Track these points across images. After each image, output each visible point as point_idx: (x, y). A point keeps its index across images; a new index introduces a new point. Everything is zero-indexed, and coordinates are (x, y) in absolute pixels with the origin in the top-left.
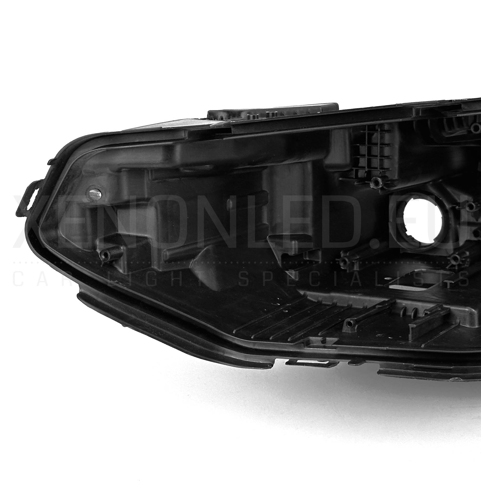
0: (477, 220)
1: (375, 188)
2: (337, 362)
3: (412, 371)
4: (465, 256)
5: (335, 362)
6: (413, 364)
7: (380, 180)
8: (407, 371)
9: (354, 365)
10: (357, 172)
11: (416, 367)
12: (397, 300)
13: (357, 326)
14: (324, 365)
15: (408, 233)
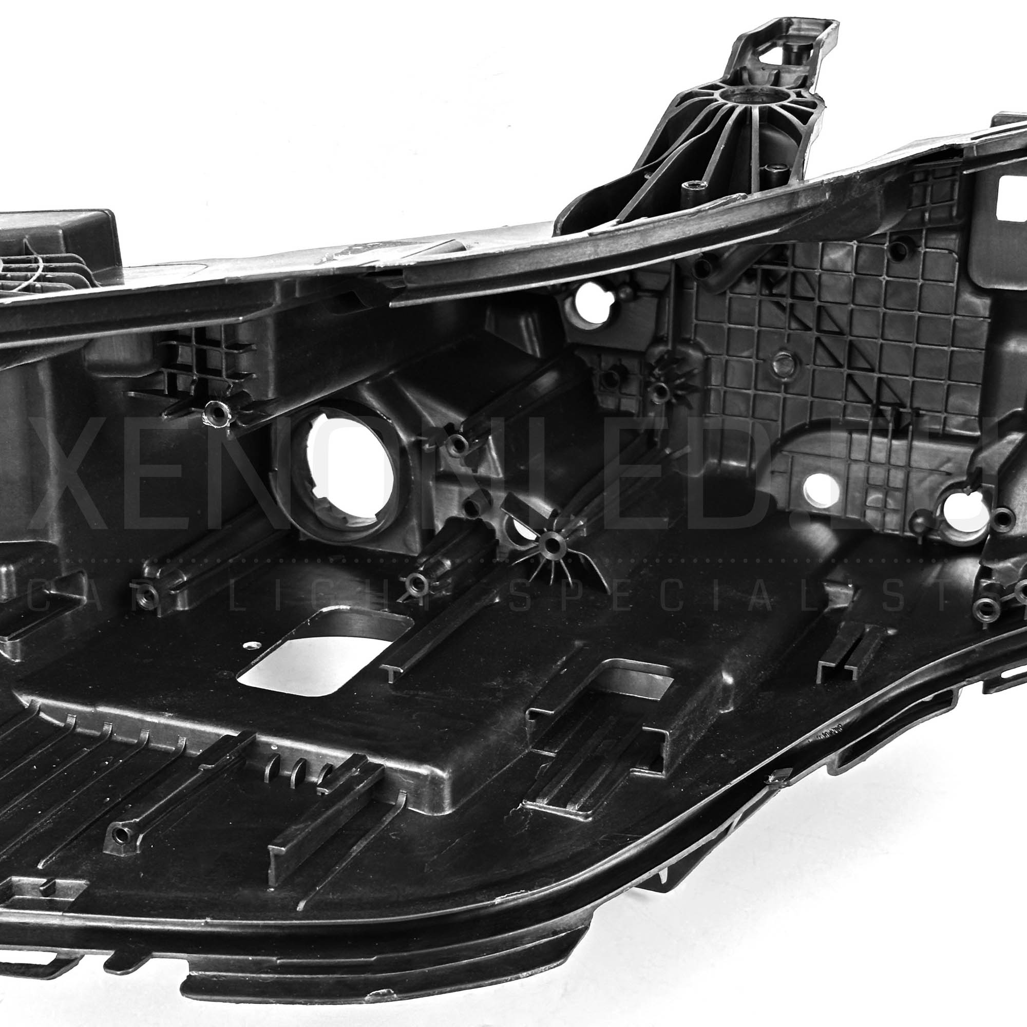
0: (475, 471)
1: (215, 427)
2: (78, 956)
3: (271, 976)
4: (440, 572)
5: (73, 957)
6: (275, 959)
7: (225, 407)
8: (259, 975)
9: (117, 974)
10: (172, 379)
11: (281, 965)
12: (257, 735)
13: (141, 836)
14: (41, 970)
15: (318, 492)
